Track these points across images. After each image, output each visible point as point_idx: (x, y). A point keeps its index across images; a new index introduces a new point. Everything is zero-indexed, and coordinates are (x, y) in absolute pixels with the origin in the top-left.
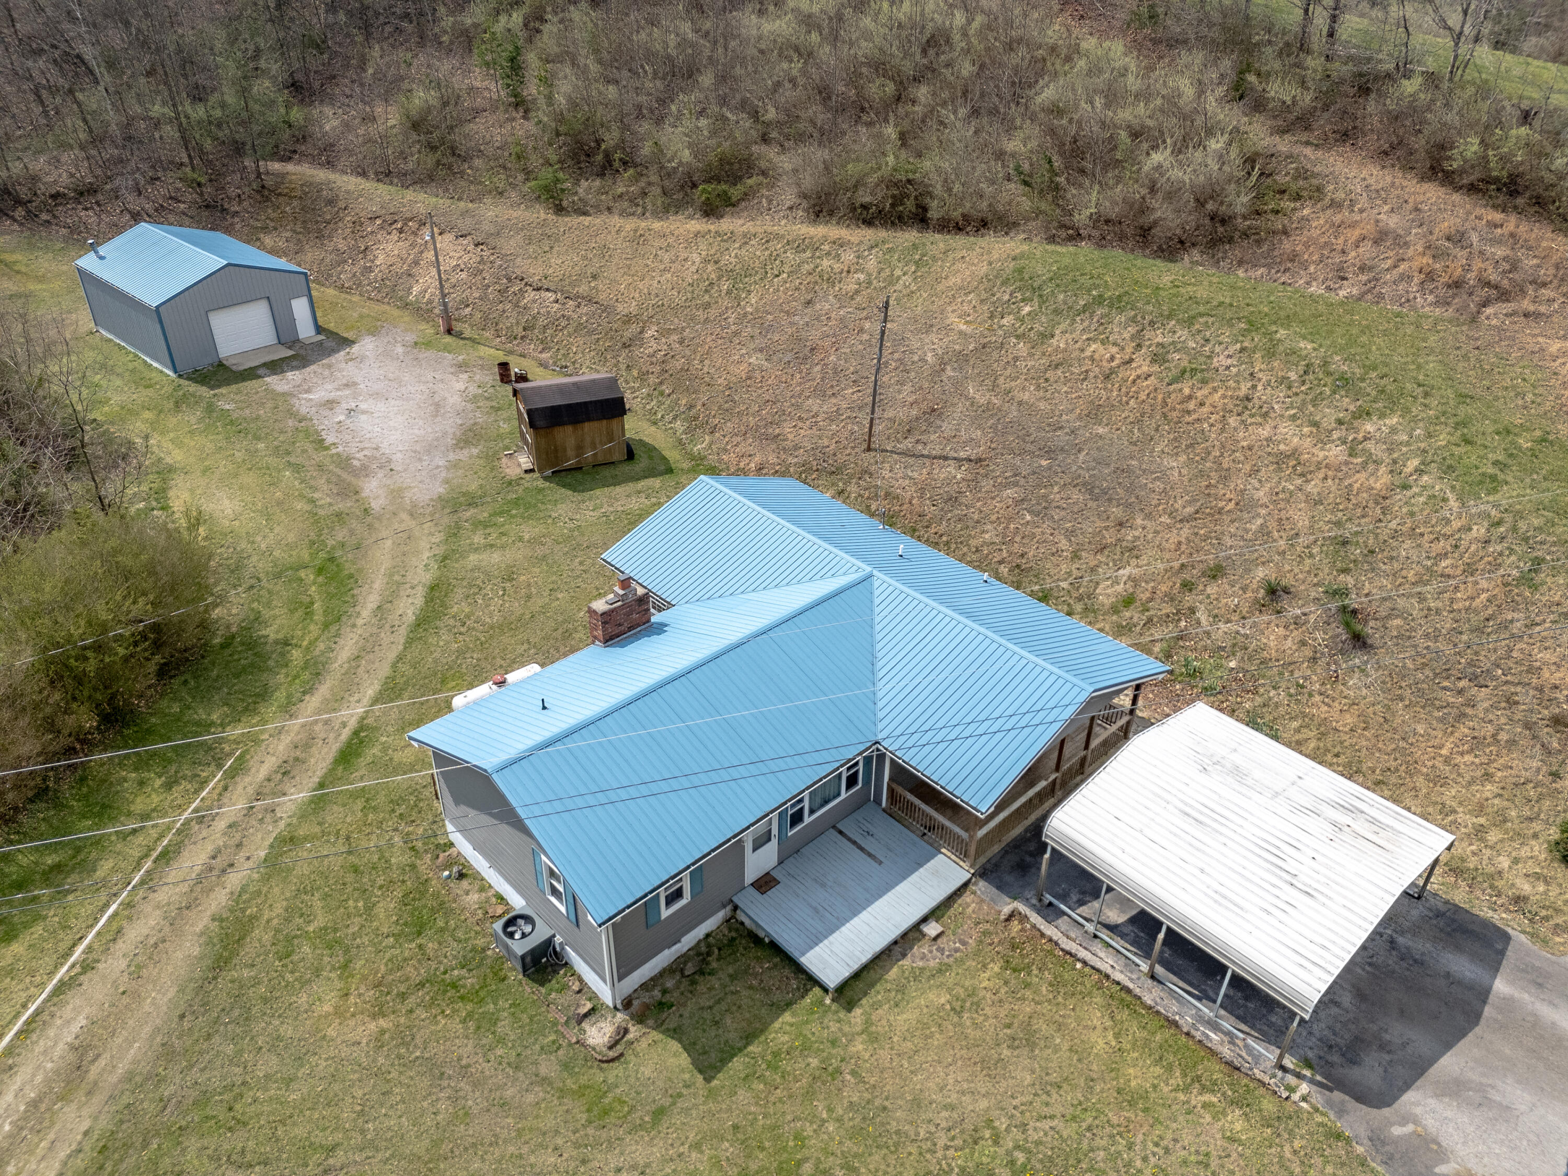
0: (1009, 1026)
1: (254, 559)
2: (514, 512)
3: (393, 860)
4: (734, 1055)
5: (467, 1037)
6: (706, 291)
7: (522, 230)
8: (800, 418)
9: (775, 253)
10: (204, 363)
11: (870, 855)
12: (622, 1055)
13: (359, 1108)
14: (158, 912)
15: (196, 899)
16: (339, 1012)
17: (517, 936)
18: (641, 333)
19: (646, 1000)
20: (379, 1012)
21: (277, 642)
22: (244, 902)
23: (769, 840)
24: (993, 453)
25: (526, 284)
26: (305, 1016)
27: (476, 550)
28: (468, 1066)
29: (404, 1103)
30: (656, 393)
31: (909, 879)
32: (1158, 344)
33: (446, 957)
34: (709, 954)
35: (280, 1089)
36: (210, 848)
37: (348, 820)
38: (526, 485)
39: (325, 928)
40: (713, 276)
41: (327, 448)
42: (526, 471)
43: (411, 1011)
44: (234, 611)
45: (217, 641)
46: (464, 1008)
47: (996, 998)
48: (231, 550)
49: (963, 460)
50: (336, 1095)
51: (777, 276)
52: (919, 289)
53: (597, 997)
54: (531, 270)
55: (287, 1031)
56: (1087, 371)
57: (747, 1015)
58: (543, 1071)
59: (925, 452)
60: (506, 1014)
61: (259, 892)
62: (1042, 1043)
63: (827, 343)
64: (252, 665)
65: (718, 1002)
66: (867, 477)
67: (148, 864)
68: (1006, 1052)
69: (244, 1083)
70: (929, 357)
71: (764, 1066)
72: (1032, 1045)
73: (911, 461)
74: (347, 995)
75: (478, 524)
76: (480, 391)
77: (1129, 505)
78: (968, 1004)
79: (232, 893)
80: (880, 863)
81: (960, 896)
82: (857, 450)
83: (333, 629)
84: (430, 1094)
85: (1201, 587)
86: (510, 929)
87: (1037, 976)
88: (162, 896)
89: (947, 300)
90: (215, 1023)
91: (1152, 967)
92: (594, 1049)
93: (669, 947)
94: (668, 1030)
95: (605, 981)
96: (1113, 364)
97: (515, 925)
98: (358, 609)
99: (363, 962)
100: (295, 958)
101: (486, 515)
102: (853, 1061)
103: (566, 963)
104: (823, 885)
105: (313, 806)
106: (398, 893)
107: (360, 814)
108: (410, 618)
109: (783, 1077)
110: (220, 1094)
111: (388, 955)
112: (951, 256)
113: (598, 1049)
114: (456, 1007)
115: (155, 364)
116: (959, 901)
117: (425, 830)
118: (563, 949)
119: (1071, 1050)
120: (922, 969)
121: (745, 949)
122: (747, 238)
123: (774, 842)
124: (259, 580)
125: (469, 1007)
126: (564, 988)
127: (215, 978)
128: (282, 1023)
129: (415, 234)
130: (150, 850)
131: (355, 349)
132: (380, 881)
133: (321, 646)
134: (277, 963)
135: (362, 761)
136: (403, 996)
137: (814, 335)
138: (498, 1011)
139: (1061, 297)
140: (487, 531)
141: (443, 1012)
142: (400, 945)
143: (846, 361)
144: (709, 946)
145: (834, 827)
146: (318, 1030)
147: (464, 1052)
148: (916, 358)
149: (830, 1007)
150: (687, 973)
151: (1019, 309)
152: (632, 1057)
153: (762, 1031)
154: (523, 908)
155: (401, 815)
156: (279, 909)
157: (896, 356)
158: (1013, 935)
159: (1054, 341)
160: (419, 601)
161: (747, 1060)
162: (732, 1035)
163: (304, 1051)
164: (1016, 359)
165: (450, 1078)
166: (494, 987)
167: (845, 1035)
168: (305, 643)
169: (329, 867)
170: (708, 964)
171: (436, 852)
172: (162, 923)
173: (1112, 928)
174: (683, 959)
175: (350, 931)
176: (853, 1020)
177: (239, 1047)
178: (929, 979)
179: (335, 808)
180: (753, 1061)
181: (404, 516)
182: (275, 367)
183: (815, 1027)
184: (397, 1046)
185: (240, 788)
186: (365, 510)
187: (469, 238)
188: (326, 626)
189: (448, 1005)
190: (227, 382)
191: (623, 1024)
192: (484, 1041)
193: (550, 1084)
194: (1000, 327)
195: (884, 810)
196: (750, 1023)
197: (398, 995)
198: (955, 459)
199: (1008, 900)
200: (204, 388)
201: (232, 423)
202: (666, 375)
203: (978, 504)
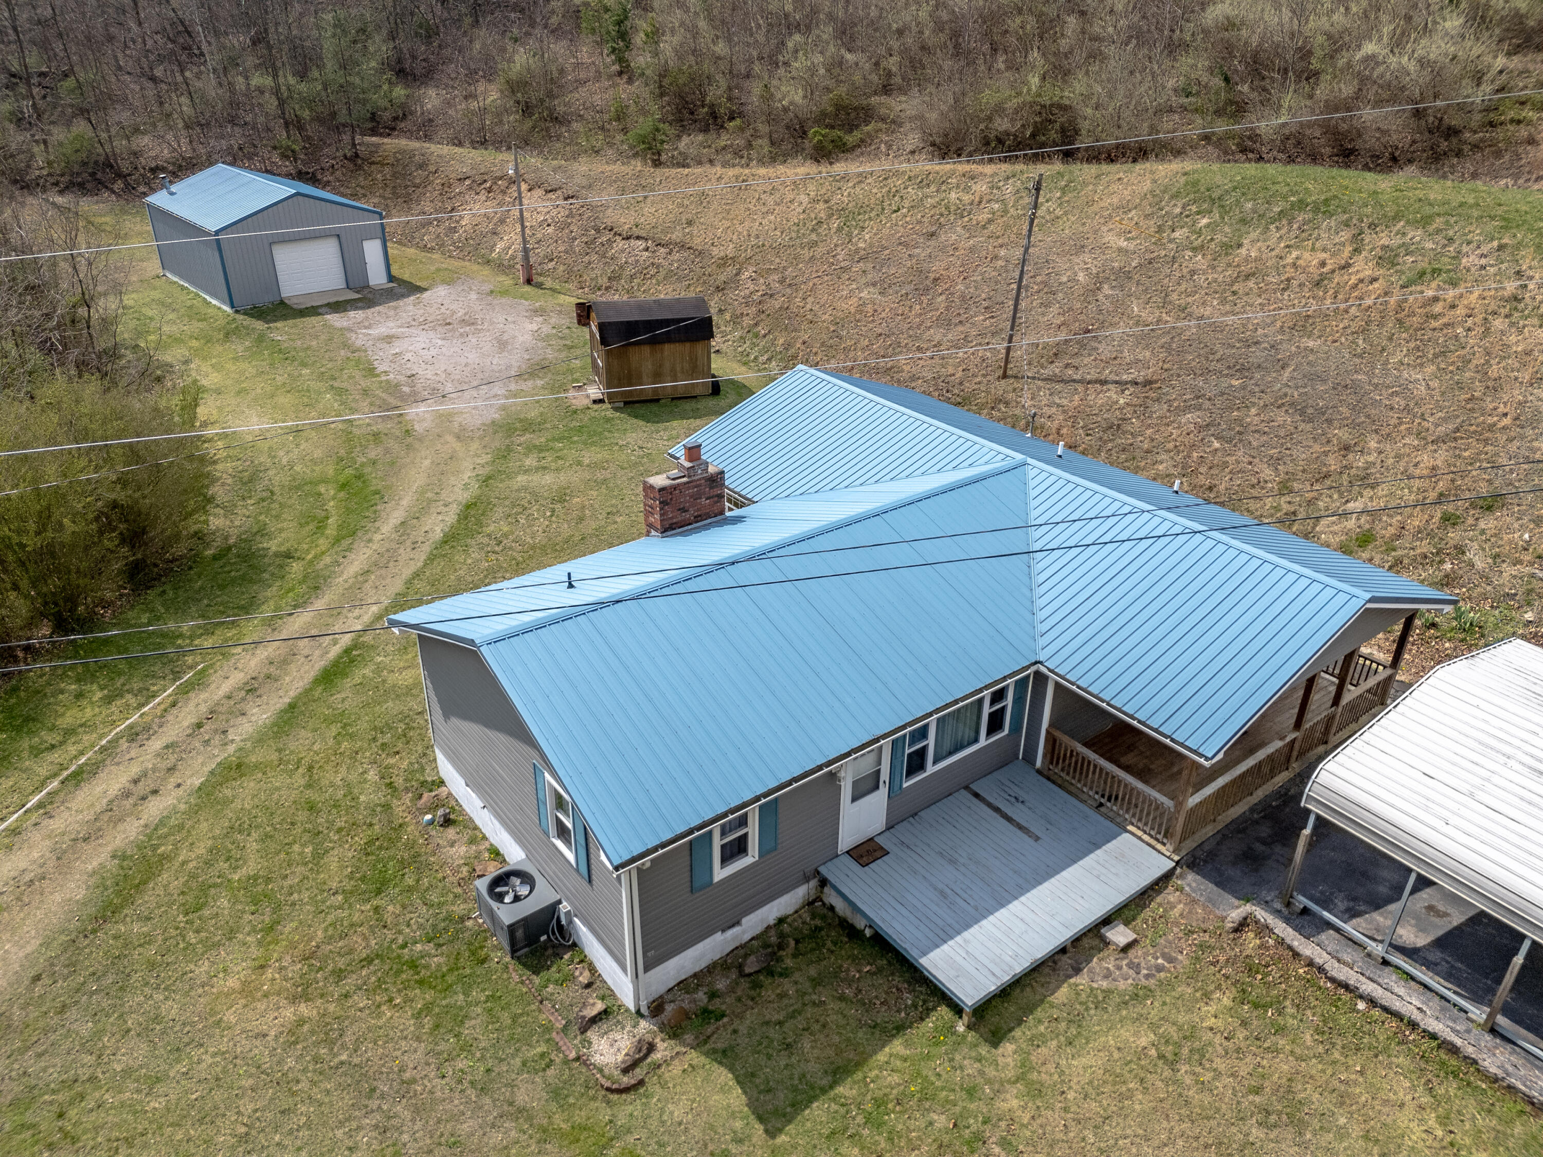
0: (1257, 1091)
1: (271, 473)
2: (576, 438)
3: (362, 798)
4: (815, 1098)
5: (418, 1039)
6: (813, 230)
7: (615, 181)
8: (919, 349)
9: (894, 189)
10: (265, 300)
11: (1020, 827)
12: (641, 1083)
13: (243, 1130)
14: (48, 843)
15: (100, 830)
16: (247, 991)
17: (507, 899)
18: (737, 274)
19: (686, 1005)
20: (302, 993)
21: (276, 555)
22: (159, 838)
23: (877, 787)
24: (1165, 375)
25: (615, 234)
26: (200, 991)
27: (526, 471)
28: (414, 1081)
29: (309, 1128)
30: (750, 335)
31: (1081, 863)
32: (1384, 248)
33: (408, 925)
34: (781, 947)
35: (138, 1091)
36: (135, 770)
37: (316, 747)
38: (593, 414)
39: (255, 878)
40: (823, 215)
41: (378, 376)
42: (595, 402)
43: (346, 996)
44: (237, 523)
45: (209, 552)
46: (422, 997)
47: (1230, 1045)
48: (248, 463)
49: (1126, 383)
50: (216, 1108)
51: (895, 211)
52: (1066, 213)
53: (613, 995)
54: (622, 220)
55: (171, 1009)
56: (1288, 280)
57: (836, 1039)
58: (521, 1098)
59: (1077, 377)
60: (479, 1010)
61: (181, 827)
62: (1316, 1124)
63: (953, 273)
64: (243, 578)
65: (792, 1016)
66: (1002, 406)
67: (55, 784)
68: (1256, 1133)
69: (92, 1079)
70: (1081, 277)
71: (860, 1119)
72: (1300, 1126)
73: (1058, 387)
74: (262, 967)
75: (530, 449)
76: (554, 331)
77: (1355, 425)
78: (1185, 1051)
79: (146, 826)
80: (1037, 839)
81: (1159, 892)
82: (989, 378)
83: (345, 543)
84: (348, 1120)
85: (1470, 521)
86: (498, 890)
87: (1294, 1017)
88: (57, 824)
89: (1102, 220)
90: (77, 991)
91: (1491, 1016)
92: (601, 1071)
93: (723, 931)
94: (715, 1051)
95: (624, 970)
96: (1324, 270)
97: (506, 885)
98: (377, 524)
99: (294, 925)
100: (206, 912)
101: (543, 440)
102: (1003, 1124)
103: (575, 945)
104: (953, 861)
105: (275, 729)
106: (360, 840)
107: (331, 742)
108: (438, 534)
109: (890, 1139)
110: (54, 1092)
111: (330, 918)
112: (1104, 179)
113: (606, 1071)
114: (411, 994)
115: (214, 302)
116: (1159, 899)
117: (411, 763)
118: (571, 922)
119: (1366, 1137)
120: (1107, 992)
121: (835, 943)
122: (862, 178)
123: (883, 793)
124: (272, 493)
125: (429, 995)
126: (570, 978)
127: (94, 931)
128: (166, 999)
129: (504, 192)
130: (62, 767)
131: (426, 295)
132: (340, 823)
133: (327, 560)
134: (181, 917)
135: (348, 683)
136: (339, 975)
137: (937, 267)
138: (469, 1004)
139: (1249, 205)
140: (541, 455)
141: (391, 1000)
142: (350, 905)
143: (976, 288)
144: (782, 936)
145: (967, 788)
146: (213, 1013)
147: (410, 1060)
148: (1064, 279)
149: (964, 1037)
150: (748, 970)
151: (1195, 223)
152: (657, 1087)
153: (858, 1065)
154: (519, 863)
155: (383, 744)
156: (201, 850)
157: (1039, 279)
158: (1248, 952)
159: (1243, 251)
160: (451, 518)
161: (834, 1107)
162: (813, 1067)
163: (186, 1040)
164: (1193, 272)
165: (382, 1097)
166: (468, 971)
167: (989, 1082)
168: (310, 557)
169: (279, 801)
170: (779, 960)
171: (420, 791)
172: (48, 855)
173: (1410, 953)
174: (742, 951)
175: (289, 882)
176: (1000, 1060)
177: (100, 1026)
178: (1118, 1008)
179: (303, 733)
180: (842, 1110)
181: (449, 438)
182: (338, 307)
183: (940, 1065)
184: (317, 1044)
185: (191, 706)
186: (407, 431)
187: (559, 192)
188: (337, 540)
189: (399, 991)
190: (285, 317)
191: (649, 1038)
192: (442, 1046)
193: (530, 1118)
194: (1171, 241)
195: (1039, 772)
196: (839, 1052)
197: (333, 972)
198: (1116, 382)
199: (1236, 902)
200: (260, 322)
201: (280, 351)
202: (763, 316)
203: (1149, 432)
